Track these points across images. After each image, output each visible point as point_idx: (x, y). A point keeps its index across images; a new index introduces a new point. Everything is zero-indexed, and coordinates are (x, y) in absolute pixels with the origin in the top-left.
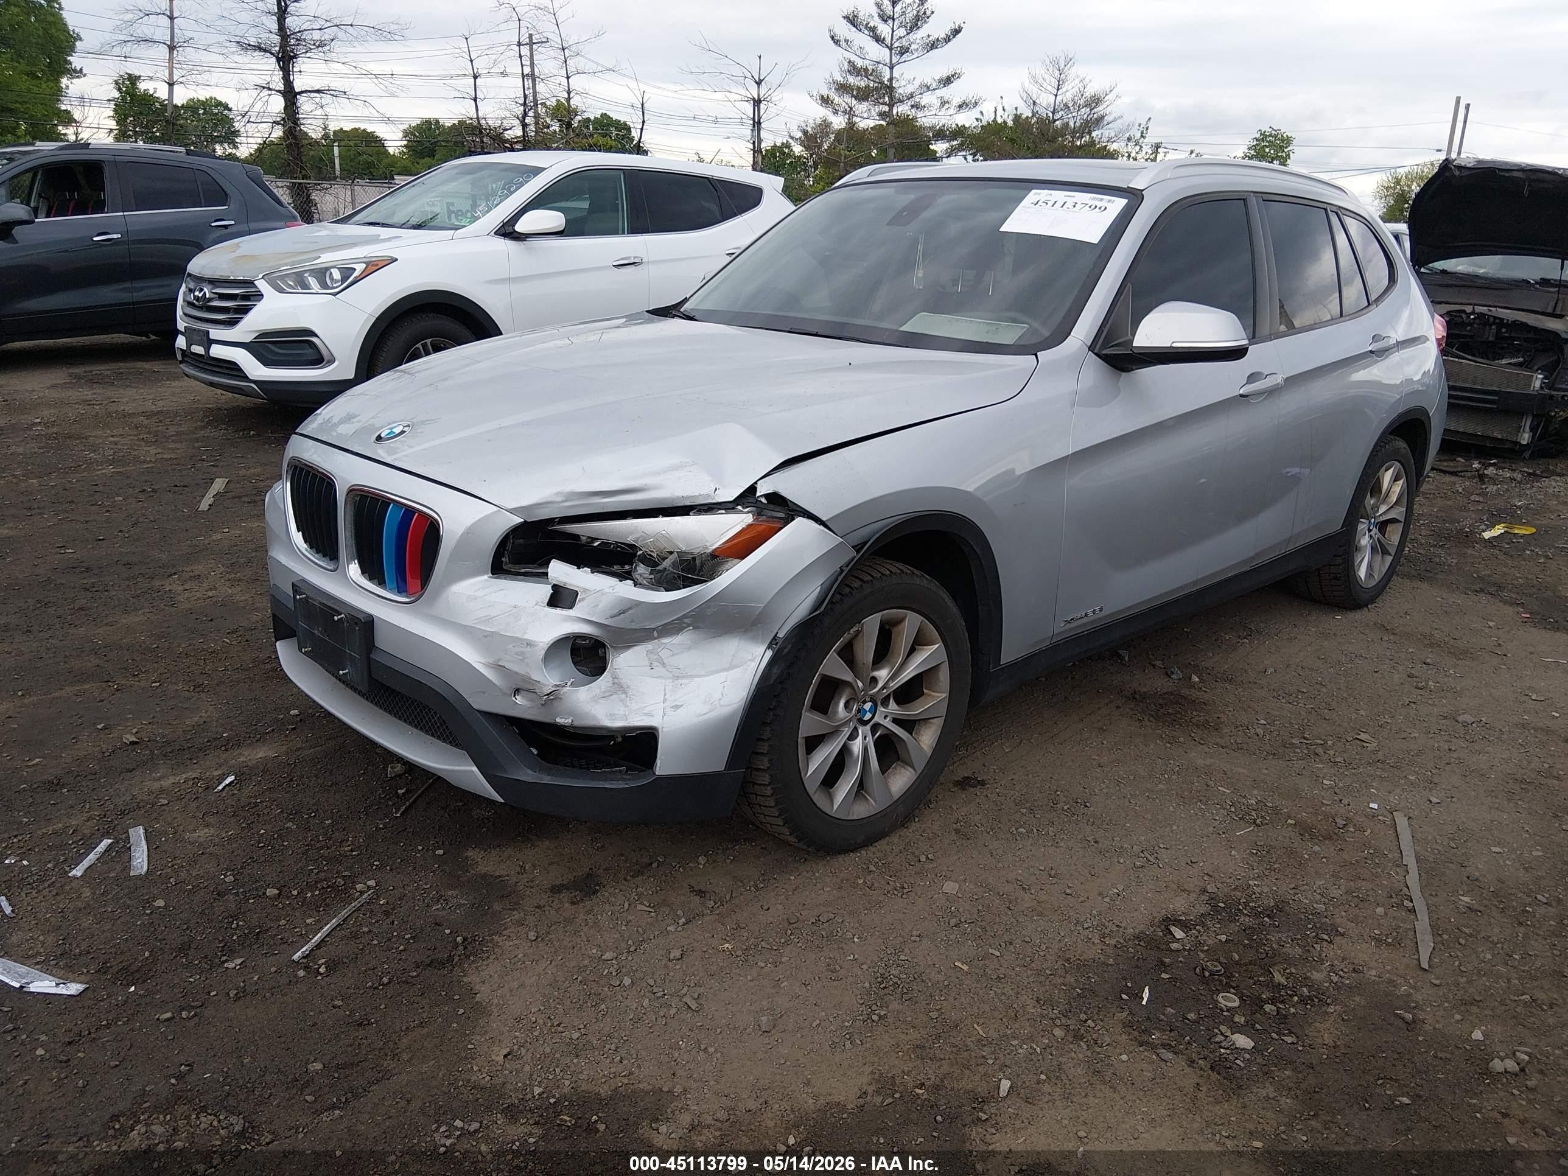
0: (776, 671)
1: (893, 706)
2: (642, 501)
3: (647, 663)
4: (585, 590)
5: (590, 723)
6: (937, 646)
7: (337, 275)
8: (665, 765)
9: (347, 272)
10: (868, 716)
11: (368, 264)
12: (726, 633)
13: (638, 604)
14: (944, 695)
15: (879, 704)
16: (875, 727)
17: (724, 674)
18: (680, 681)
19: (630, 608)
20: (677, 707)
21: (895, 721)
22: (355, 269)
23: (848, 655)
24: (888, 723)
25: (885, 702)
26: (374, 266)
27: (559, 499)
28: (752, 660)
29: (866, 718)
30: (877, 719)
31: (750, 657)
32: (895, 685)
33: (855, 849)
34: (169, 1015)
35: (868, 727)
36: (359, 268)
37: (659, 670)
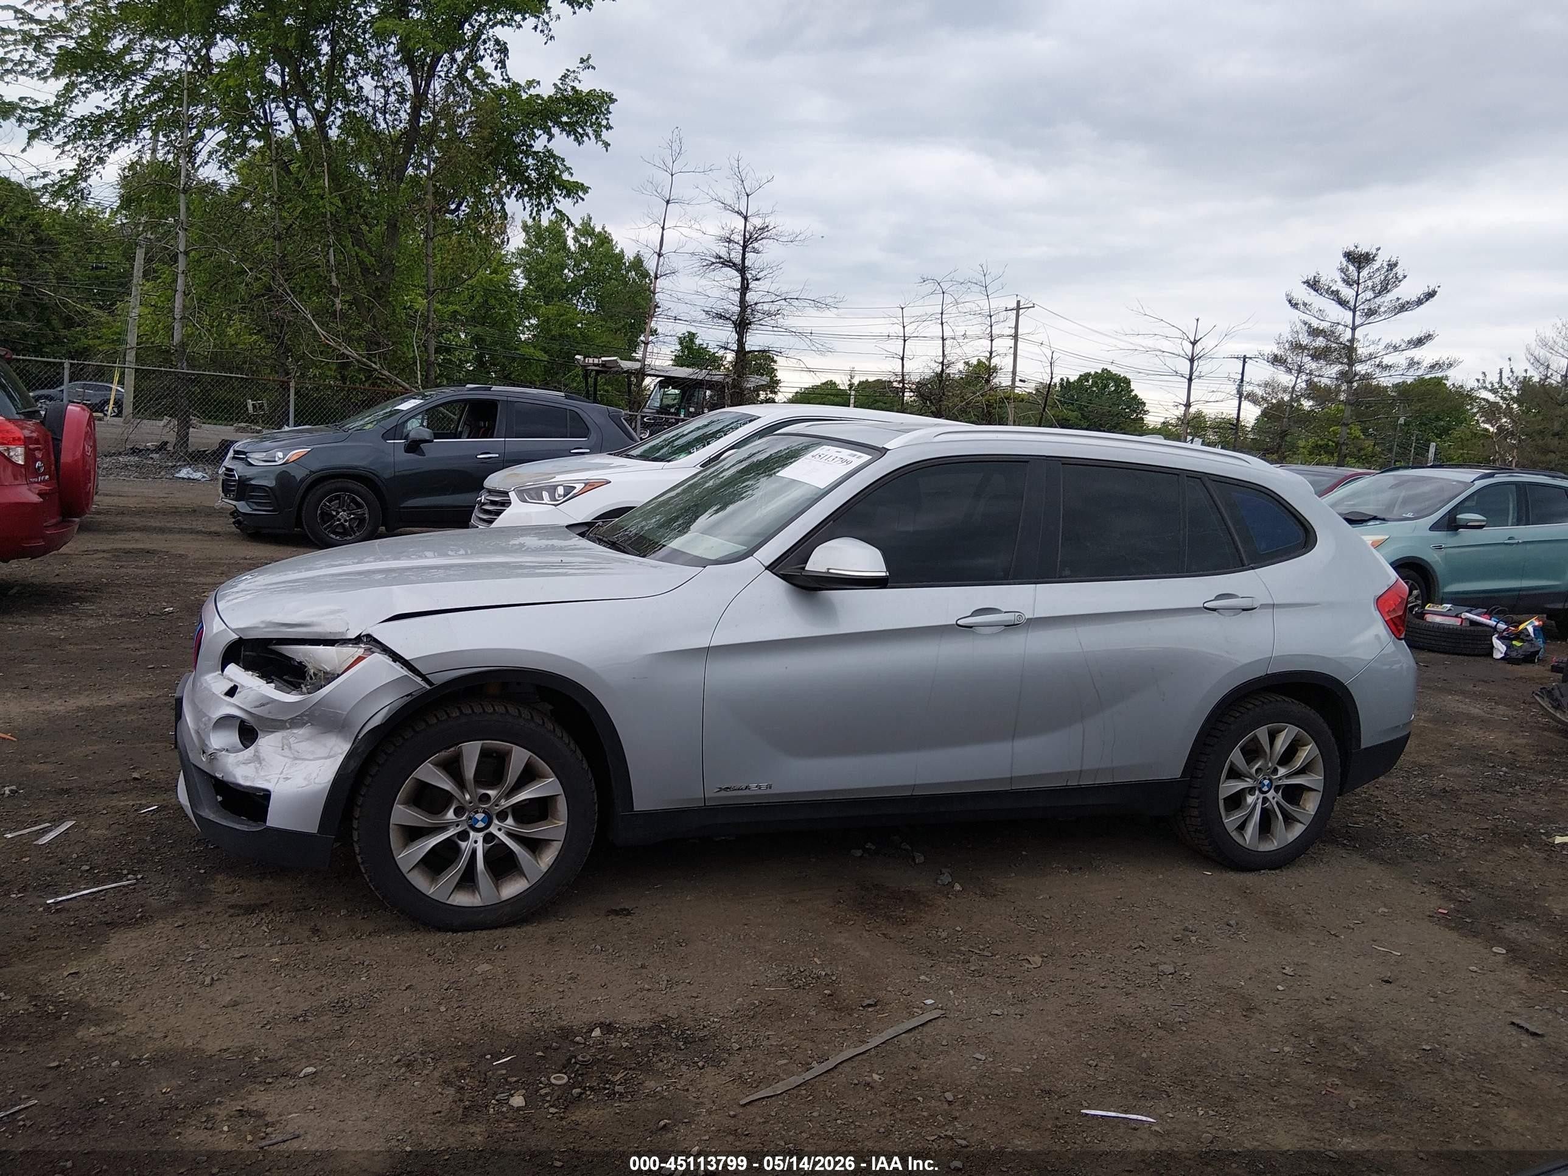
0: (353, 765)
1: (510, 821)
2: (309, 633)
3: (281, 745)
4: (243, 686)
5: (231, 779)
6: (551, 780)
7: (561, 490)
8: (274, 820)
9: (569, 489)
10: (480, 825)
11: (586, 484)
12: (330, 731)
13: (273, 701)
14: (562, 823)
15: (494, 817)
16: (488, 837)
17: (323, 761)
18: (297, 762)
19: (268, 703)
20: (287, 779)
21: (509, 834)
22: (575, 488)
23: (452, 768)
24: (501, 836)
25: (502, 816)
26: (590, 486)
27: (262, 626)
28: (341, 754)
29: (477, 826)
30: (491, 829)
31: (340, 751)
32: (508, 803)
35: (481, 834)
36: (579, 487)
37: (287, 752)
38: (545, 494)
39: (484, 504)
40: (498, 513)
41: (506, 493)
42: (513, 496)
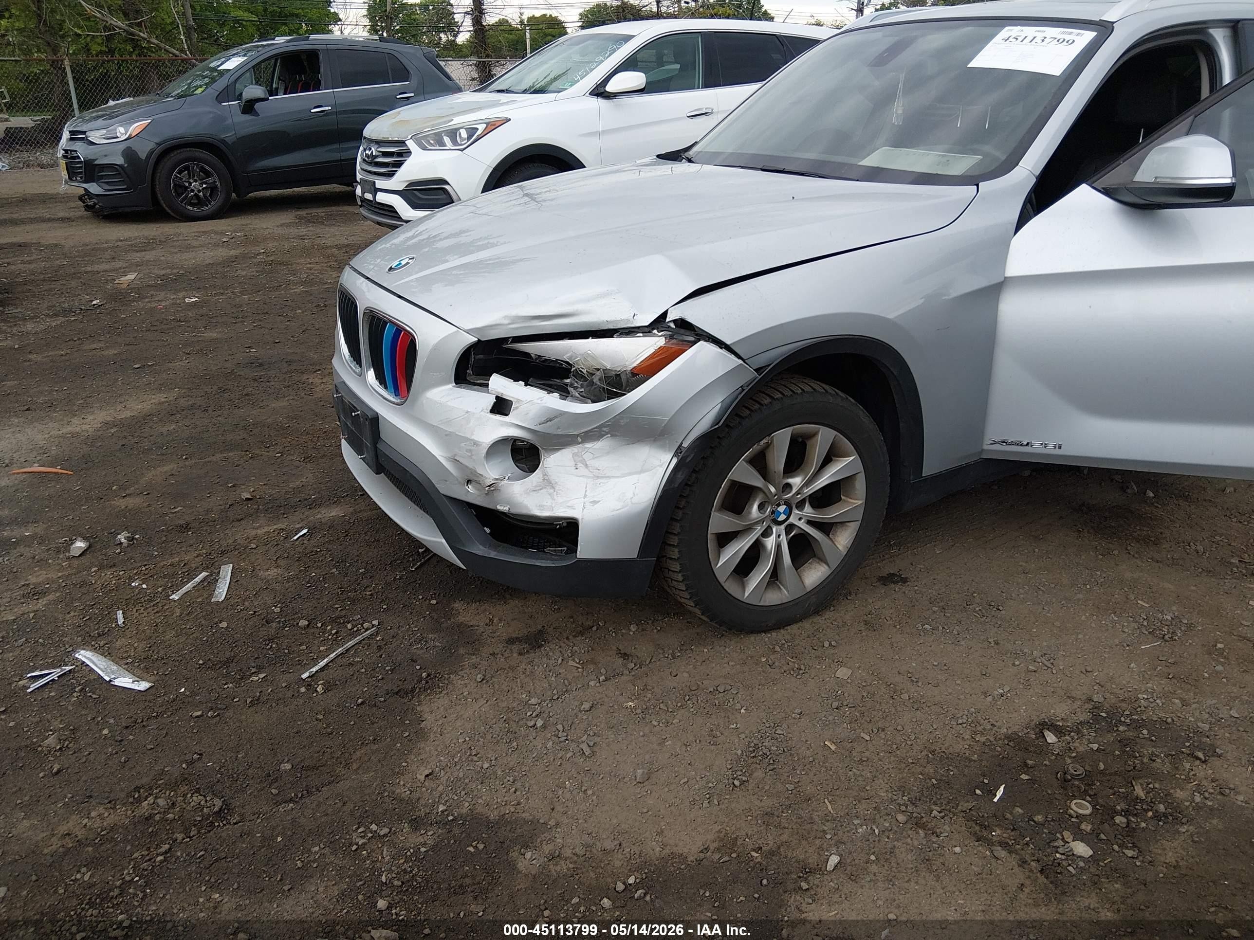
0: (680, 476)
1: (808, 509)
2: (574, 324)
3: (573, 464)
4: (518, 401)
5: (524, 511)
6: (852, 458)
7: (464, 134)
8: (585, 550)
9: (472, 131)
10: (782, 517)
11: (487, 124)
12: (638, 441)
13: (562, 414)
14: (860, 502)
15: (794, 507)
16: (790, 528)
17: (635, 477)
18: (600, 481)
19: (556, 417)
20: (595, 502)
21: (810, 522)
22: (477, 129)
23: (760, 463)
24: (802, 524)
25: (800, 505)
26: (492, 126)
27: (506, 322)
28: (661, 466)
29: (779, 519)
30: (792, 520)
31: (658, 463)
32: (809, 491)
33: (766, 631)
34: (199, 713)
35: (783, 527)
36: (481, 128)
37: (582, 470)
38: (447, 140)
39: (376, 157)
40: (399, 165)
41: (402, 143)
42: (411, 144)
